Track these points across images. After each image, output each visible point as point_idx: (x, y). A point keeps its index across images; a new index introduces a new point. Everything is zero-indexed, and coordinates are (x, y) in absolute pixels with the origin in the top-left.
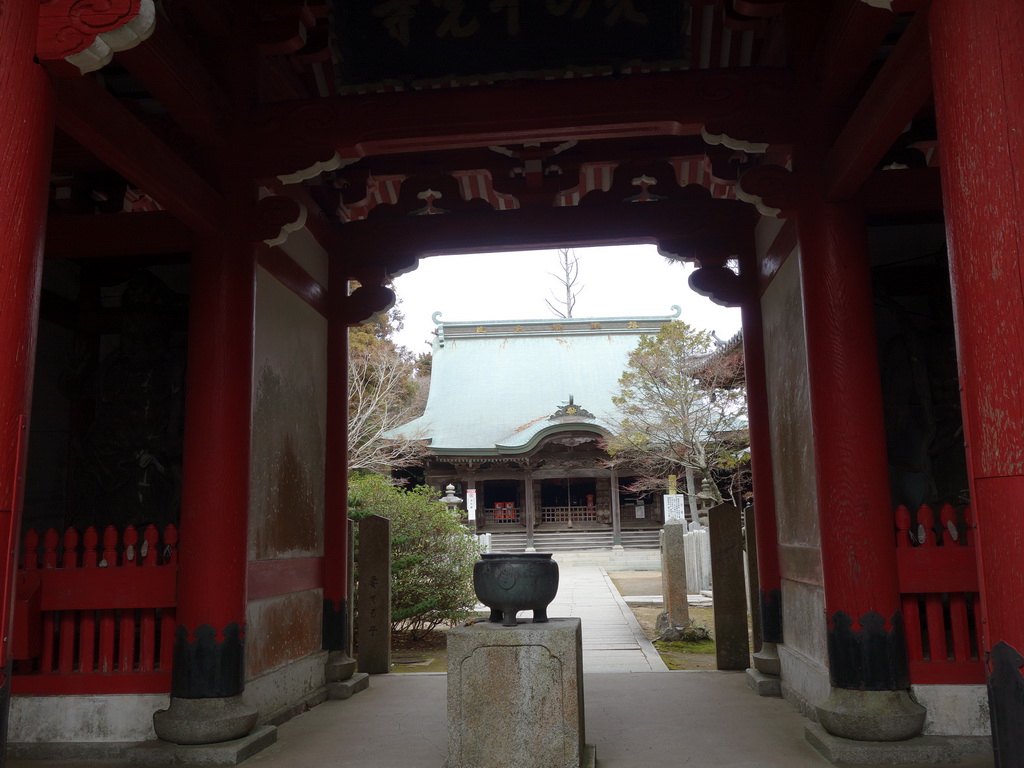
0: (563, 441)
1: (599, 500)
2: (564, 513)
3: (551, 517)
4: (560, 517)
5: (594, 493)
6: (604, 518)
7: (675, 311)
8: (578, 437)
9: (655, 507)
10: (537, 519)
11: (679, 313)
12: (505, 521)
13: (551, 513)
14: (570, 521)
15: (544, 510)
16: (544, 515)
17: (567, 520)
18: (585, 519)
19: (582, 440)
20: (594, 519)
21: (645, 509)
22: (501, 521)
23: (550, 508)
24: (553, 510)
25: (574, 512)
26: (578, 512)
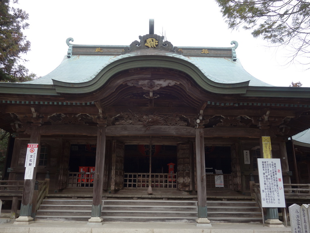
0: (141, 83)
1: (180, 167)
2: (146, 179)
3: (132, 183)
4: (141, 183)
5: (175, 160)
6: (185, 185)
7: (234, 45)
8: (159, 79)
9: (236, 176)
10: (116, 184)
11: (236, 48)
12: (87, 185)
13: (132, 178)
14: (150, 188)
15: (126, 176)
16: (126, 181)
17: (148, 186)
18: (166, 186)
19: (164, 83)
20: (175, 186)
21: (224, 178)
22: (83, 185)
23: (133, 174)
24: (135, 176)
25: (155, 179)
26: (159, 179)
